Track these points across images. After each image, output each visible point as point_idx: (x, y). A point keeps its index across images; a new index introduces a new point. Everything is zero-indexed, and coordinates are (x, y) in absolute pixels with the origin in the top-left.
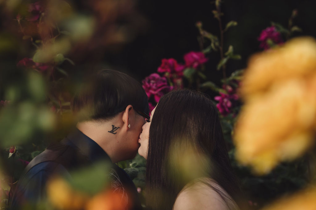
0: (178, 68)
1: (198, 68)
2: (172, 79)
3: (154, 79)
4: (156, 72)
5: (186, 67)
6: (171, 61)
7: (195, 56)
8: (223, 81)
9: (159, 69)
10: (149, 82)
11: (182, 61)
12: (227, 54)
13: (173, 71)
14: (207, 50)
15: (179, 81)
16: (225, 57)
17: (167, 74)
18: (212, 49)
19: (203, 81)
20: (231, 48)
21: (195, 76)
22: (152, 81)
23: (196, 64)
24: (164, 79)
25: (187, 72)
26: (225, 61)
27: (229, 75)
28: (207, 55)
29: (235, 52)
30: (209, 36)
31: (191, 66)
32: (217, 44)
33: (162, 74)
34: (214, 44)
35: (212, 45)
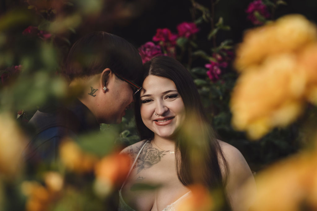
0: (172, 37)
1: (190, 38)
2: (166, 48)
3: (149, 47)
4: (151, 40)
5: (179, 36)
6: (165, 31)
7: (188, 26)
8: (213, 50)
9: (155, 38)
10: (145, 50)
11: (175, 31)
12: (217, 25)
13: (167, 40)
14: (199, 21)
15: (172, 50)
16: (215, 27)
17: (161, 43)
18: (203, 20)
19: (194, 50)
20: (221, 20)
21: (187, 45)
22: (148, 49)
23: (188, 34)
24: (158, 47)
25: (180, 41)
26: (215, 31)
27: (218, 44)
28: (199, 25)
29: (225, 23)
30: (201, 8)
31: (183, 35)
32: (208, 15)
33: (156, 43)
34: (206, 15)
35: (204, 16)
